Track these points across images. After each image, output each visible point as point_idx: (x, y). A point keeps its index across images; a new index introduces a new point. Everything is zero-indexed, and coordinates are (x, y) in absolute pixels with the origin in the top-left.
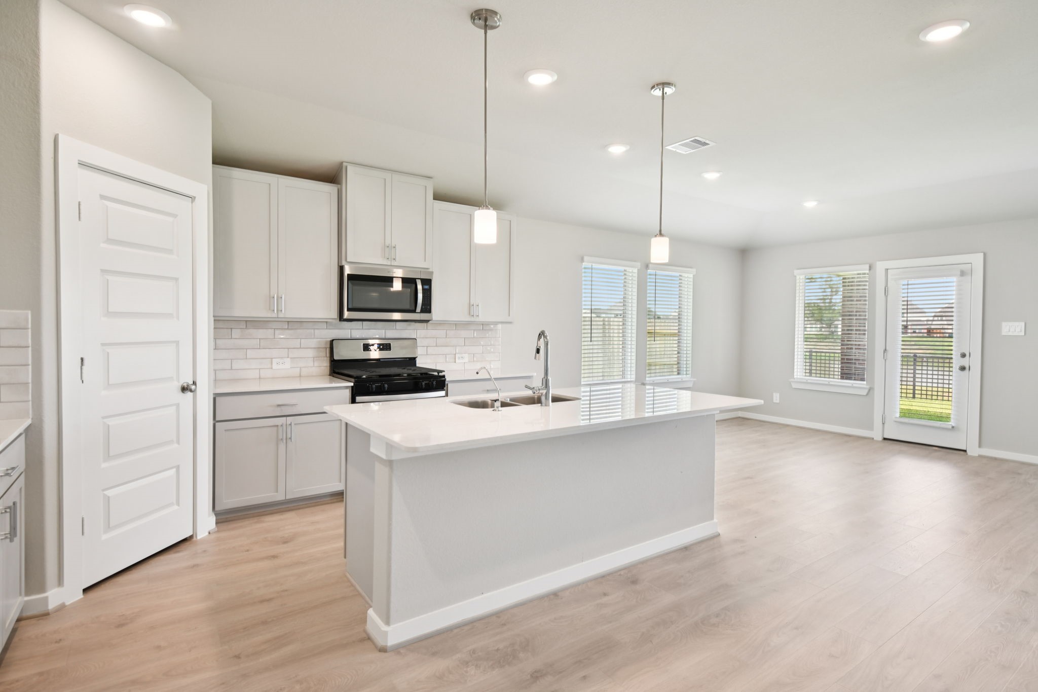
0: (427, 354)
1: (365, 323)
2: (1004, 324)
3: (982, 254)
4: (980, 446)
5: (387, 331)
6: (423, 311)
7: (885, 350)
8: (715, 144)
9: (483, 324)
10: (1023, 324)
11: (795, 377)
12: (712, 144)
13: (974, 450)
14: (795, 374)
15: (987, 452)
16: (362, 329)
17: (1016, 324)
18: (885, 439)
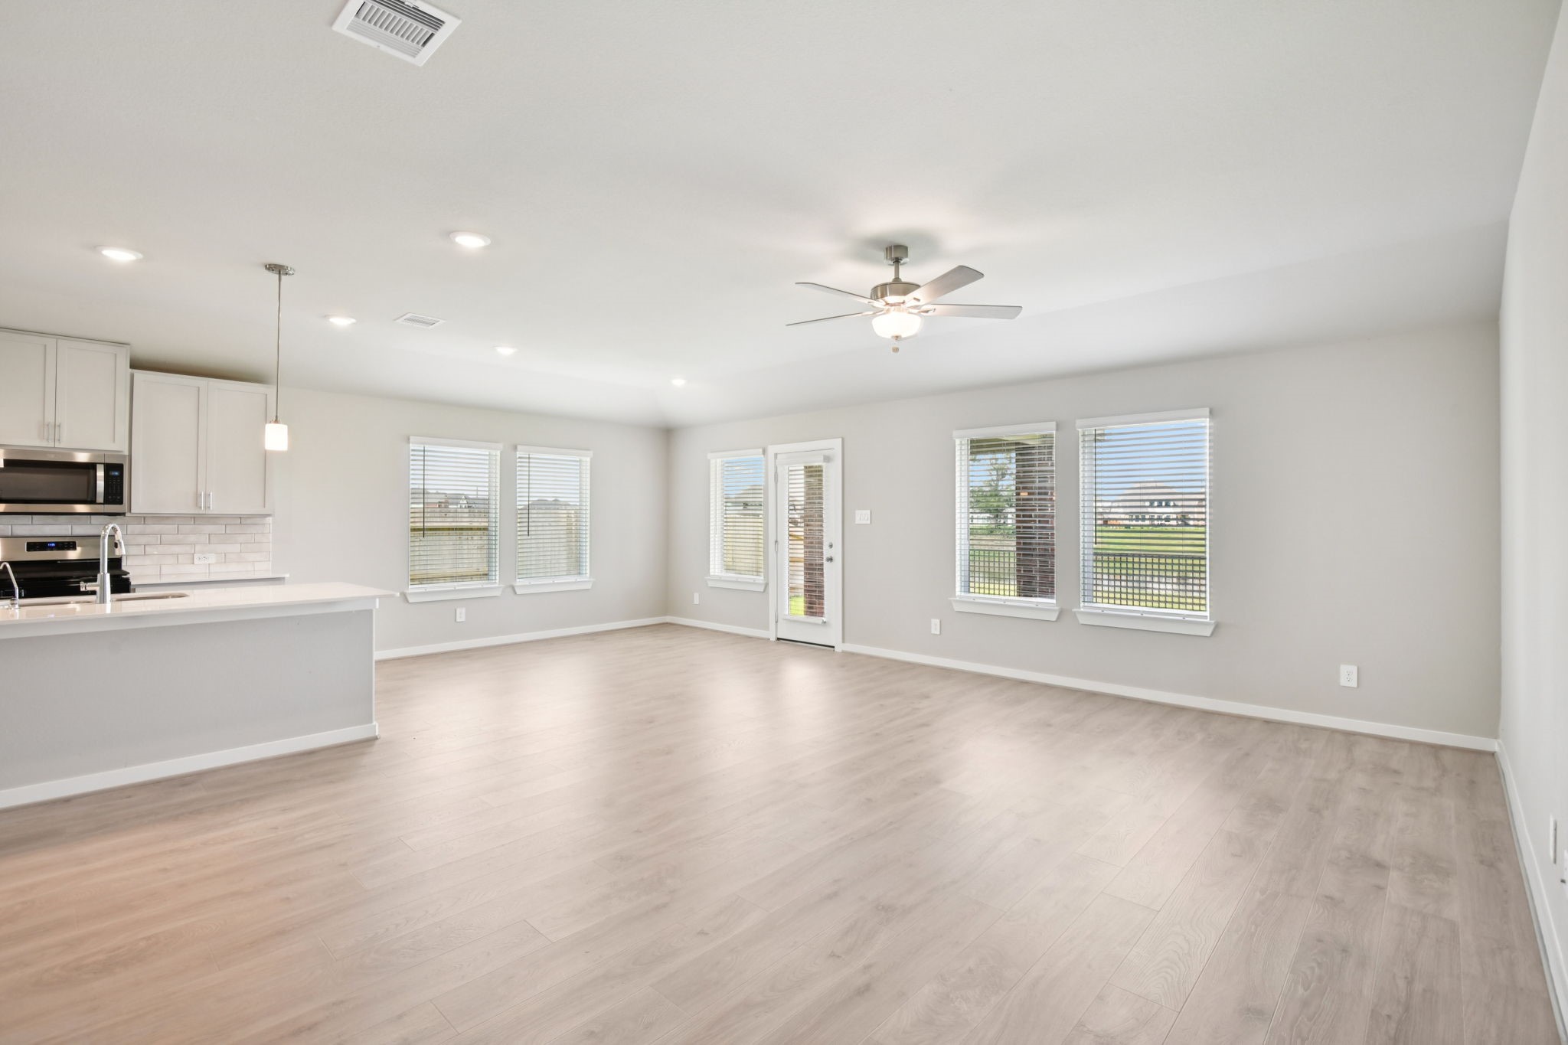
0: (145, 554)
1: (35, 517)
2: (857, 512)
3: (840, 439)
4: (843, 641)
5: (74, 527)
6: (107, 501)
7: (776, 542)
8: (444, 321)
9: (240, 518)
10: (869, 511)
11: (712, 574)
12: (441, 322)
13: (840, 648)
14: (711, 571)
15: (850, 647)
16: (32, 524)
17: (864, 512)
18: (779, 639)
